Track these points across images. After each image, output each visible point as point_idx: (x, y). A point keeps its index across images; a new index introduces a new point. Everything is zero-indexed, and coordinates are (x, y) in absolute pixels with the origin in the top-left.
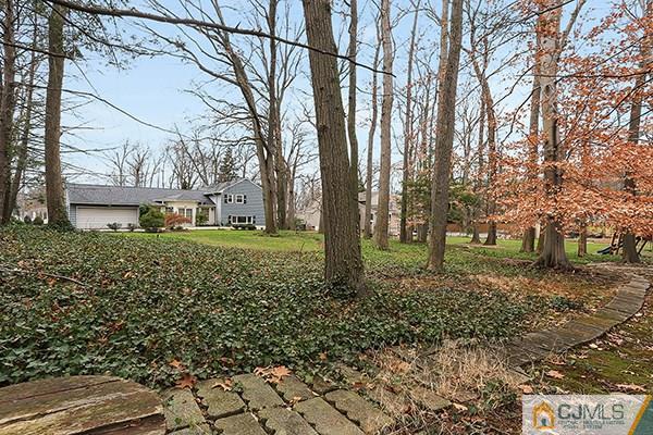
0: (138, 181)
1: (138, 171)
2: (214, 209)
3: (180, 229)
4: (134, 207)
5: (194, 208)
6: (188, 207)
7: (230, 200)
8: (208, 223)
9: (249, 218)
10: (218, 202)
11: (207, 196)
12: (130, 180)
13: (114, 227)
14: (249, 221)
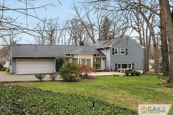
0: (51, 43)
1: (51, 36)
2: (105, 59)
3: (86, 77)
4: (52, 59)
5: (91, 58)
6: (88, 58)
7: (116, 52)
8: (102, 69)
9: (130, 65)
10: (108, 54)
11: (99, 50)
12: (47, 42)
13: (40, 77)
14: (130, 67)
